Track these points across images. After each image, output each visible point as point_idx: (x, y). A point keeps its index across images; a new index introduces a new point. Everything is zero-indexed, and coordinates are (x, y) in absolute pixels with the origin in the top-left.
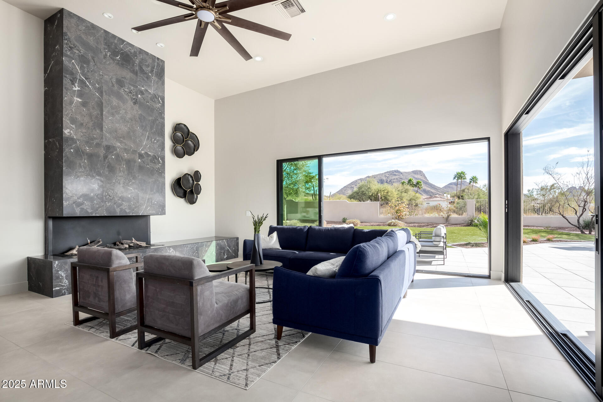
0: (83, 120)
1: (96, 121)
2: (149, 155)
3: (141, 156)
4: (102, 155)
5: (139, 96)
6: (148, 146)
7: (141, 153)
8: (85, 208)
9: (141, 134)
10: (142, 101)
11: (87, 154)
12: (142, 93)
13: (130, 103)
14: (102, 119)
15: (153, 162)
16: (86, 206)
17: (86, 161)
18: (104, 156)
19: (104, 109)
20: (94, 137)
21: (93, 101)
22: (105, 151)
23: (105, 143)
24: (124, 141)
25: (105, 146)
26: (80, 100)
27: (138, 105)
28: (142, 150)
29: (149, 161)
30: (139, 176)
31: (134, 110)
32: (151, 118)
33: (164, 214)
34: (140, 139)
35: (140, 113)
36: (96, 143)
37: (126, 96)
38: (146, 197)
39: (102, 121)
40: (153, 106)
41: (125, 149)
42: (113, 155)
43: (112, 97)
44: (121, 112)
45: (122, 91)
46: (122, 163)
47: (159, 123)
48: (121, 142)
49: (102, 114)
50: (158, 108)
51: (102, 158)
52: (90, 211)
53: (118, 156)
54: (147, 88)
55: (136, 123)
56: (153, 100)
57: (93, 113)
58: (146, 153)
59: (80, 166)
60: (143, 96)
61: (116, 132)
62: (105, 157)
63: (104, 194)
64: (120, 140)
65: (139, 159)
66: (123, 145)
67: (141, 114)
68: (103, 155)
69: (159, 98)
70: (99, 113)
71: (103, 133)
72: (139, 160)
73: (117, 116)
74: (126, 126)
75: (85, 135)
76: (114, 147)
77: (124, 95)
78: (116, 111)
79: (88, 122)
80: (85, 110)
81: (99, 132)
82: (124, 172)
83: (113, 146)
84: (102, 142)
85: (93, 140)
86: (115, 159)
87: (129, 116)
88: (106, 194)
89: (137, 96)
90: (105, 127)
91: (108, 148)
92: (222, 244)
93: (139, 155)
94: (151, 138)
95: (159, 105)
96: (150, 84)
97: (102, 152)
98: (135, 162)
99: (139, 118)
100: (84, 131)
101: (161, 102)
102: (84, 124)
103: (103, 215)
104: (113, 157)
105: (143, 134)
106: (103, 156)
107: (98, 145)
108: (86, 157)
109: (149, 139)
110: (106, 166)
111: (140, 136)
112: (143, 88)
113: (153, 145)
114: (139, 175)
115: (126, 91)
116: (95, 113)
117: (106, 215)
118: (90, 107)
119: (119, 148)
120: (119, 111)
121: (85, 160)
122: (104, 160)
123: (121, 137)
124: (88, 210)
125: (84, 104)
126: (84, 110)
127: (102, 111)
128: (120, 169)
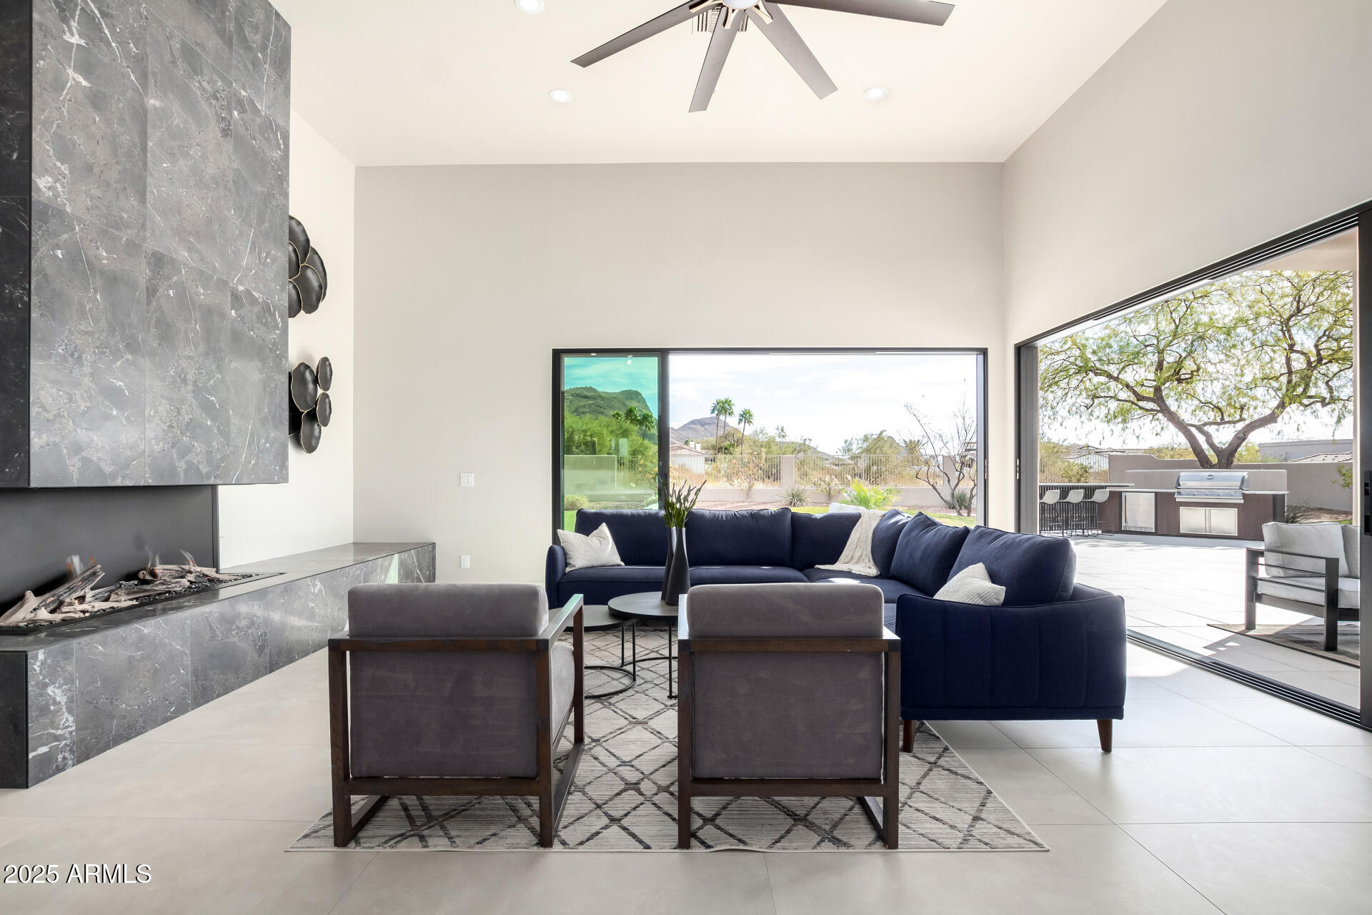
0: (93, 153)
1: (128, 166)
2: (254, 301)
3: (236, 299)
4: (142, 282)
5: (236, 113)
6: (253, 271)
7: (238, 290)
8: (94, 458)
9: (237, 232)
10: (242, 130)
11: (102, 273)
12: (241, 105)
13: (214, 130)
14: (145, 164)
15: (264, 321)
16: (97, 451)
17: (99, 298)
18: (147, 289)
19: (150, 131)
20: (122, 218)
21: (121, 98)
22: (149, 270)
23: (150, 245)
24: (199, 246)
25: (150, 252)
26: (85, 83)
27: (232, 141)
28: (240, 282)
29: (254, 317)
30: (232, 361)
31: (222, 153)
32: (259, 189)
33: (284, 479)
34: (236, 247)
35: (235, 165)
36: (127, 239)
37: (205, 106)
38: (248, 428)
39: (145, 170)
40: (264, 153)
41: (201, 273)
42: (170, 287)
43: (171, 96)
44: (191, 152)
45: (194, 85)
46: (191, 318)
47: (278, 206)
48: (191, 249)
49: (144, 149)
50: (276, 162)
51: (141, 293)
52: (108, 469)
53: (182, 290)
54: (253, 97)
55: (226, 196)
56: (266, 135)
57: (122, 138)
58: (248, 292)
59: (83, 314)
60: (244, 116)
61: (180, 214)
62: (151, 292)
63: (146, 414)
64: (189, 241)
65: (233, 308)
66: (195, 257)
67: (237, 169)
68: (146, 282)
69: (279, 134)
70: (137, 140)
71: (145, 208)
72: (233, 312)
73: (181, 162)
74: (203, 198)
75: (97, 207)
76: (173, 260)
77: (200, 99)
78: (180, 146)
79: (106, 165)
80: (97, 119)
81: (135, 204)
82: (196, 345)
83: (171, 258)
84: (144, 239)
85: (119, 229)
86: (174, 301)
87: (210, 170)
88: (152, 414)
89: (231, 114)
90: (153, 191)
91: (158, 261)
92: (409, 562)
93: (232, 295)
94: (260, 248)
95: (277, 154)
96: (258, 84)
97: (142, 273)
98: (223, 315)
99: (233, 181)
100: (96, 192)
101: (282, 147)
102: (97, 170)
103: (142, 484)
104: (171, 292)
105: (241, 233)
106: (145, 286)
107: (133, 248)
108: (99, 282)
109: (255, 250)
110: (153, 322)
111: (235, 236)
112: (244, 93)
113: (263, 270)
114: (232, 358)
115: (204, 90)
116: (127, 139)
117: (151, 482)
118: (112, 113)
119: (185, 264)
120: (187, 147)
121: (96, 292)
122: (149, 303)
123: (190, 233)
124: (103, 465)
125: (97, 100)
126: (94, 120)
127: (144, 135)
128: (186, 333)
